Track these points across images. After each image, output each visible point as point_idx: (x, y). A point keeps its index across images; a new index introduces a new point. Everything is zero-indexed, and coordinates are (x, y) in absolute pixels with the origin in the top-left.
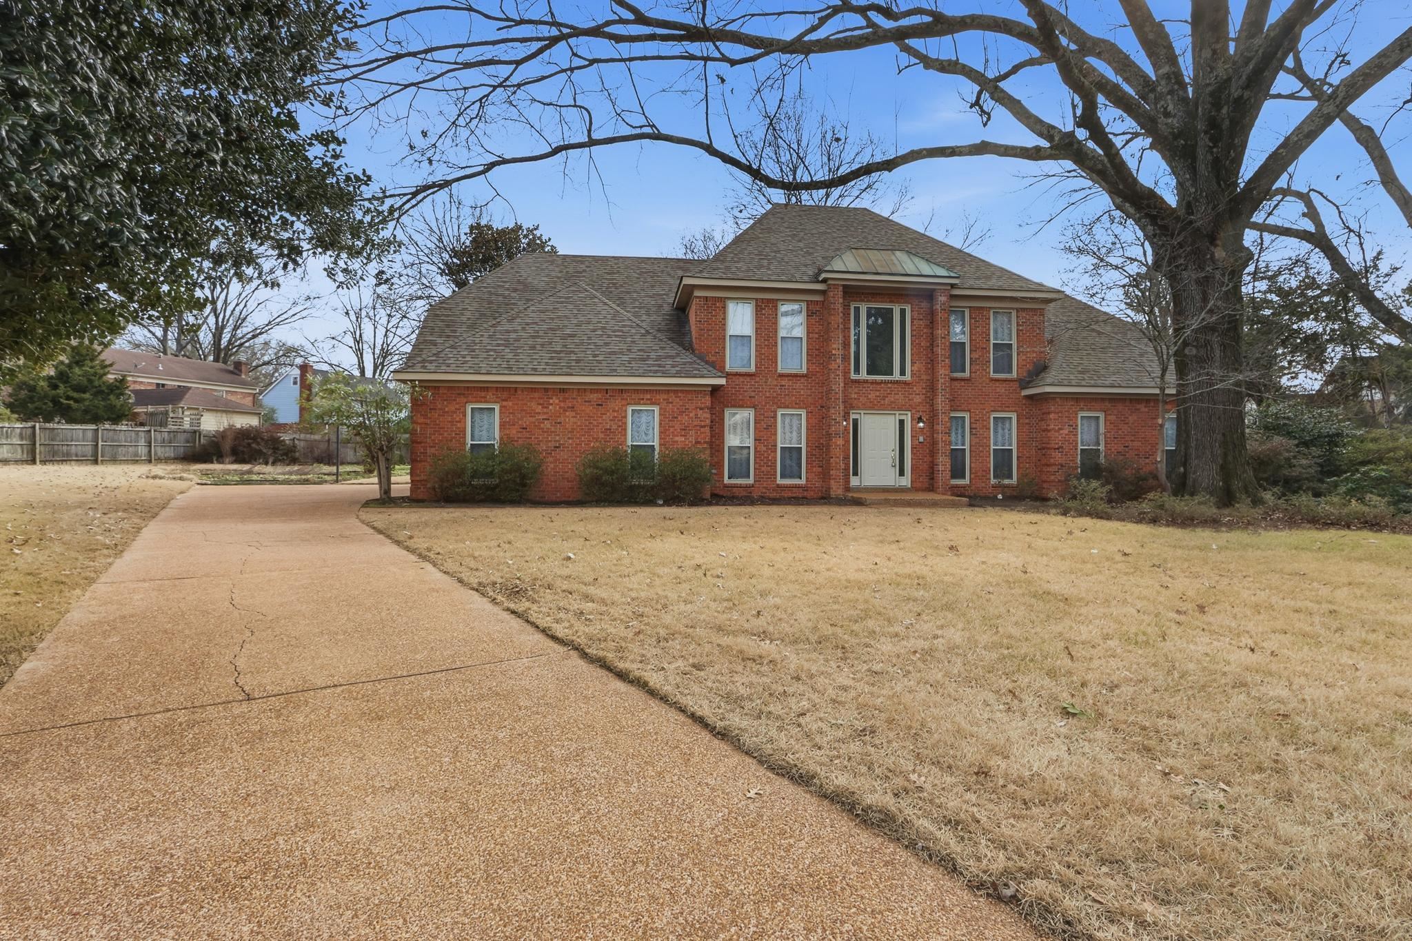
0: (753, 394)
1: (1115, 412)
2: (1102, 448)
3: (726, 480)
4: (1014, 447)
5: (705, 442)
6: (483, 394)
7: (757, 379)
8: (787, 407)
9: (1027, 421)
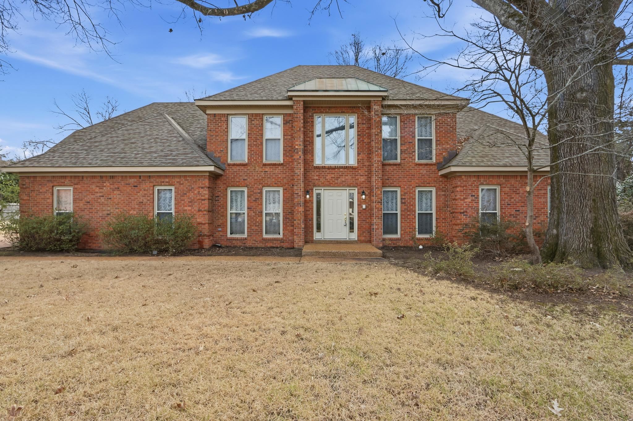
0: (246, 178)
1: (509, 186)
2: (498, 212)
3: (229, 235)
4: (434, 212)
5: (205, 211)
6: (63, 181)
7: (249, 168)
8: (269, 186)
9: (443, 193)
